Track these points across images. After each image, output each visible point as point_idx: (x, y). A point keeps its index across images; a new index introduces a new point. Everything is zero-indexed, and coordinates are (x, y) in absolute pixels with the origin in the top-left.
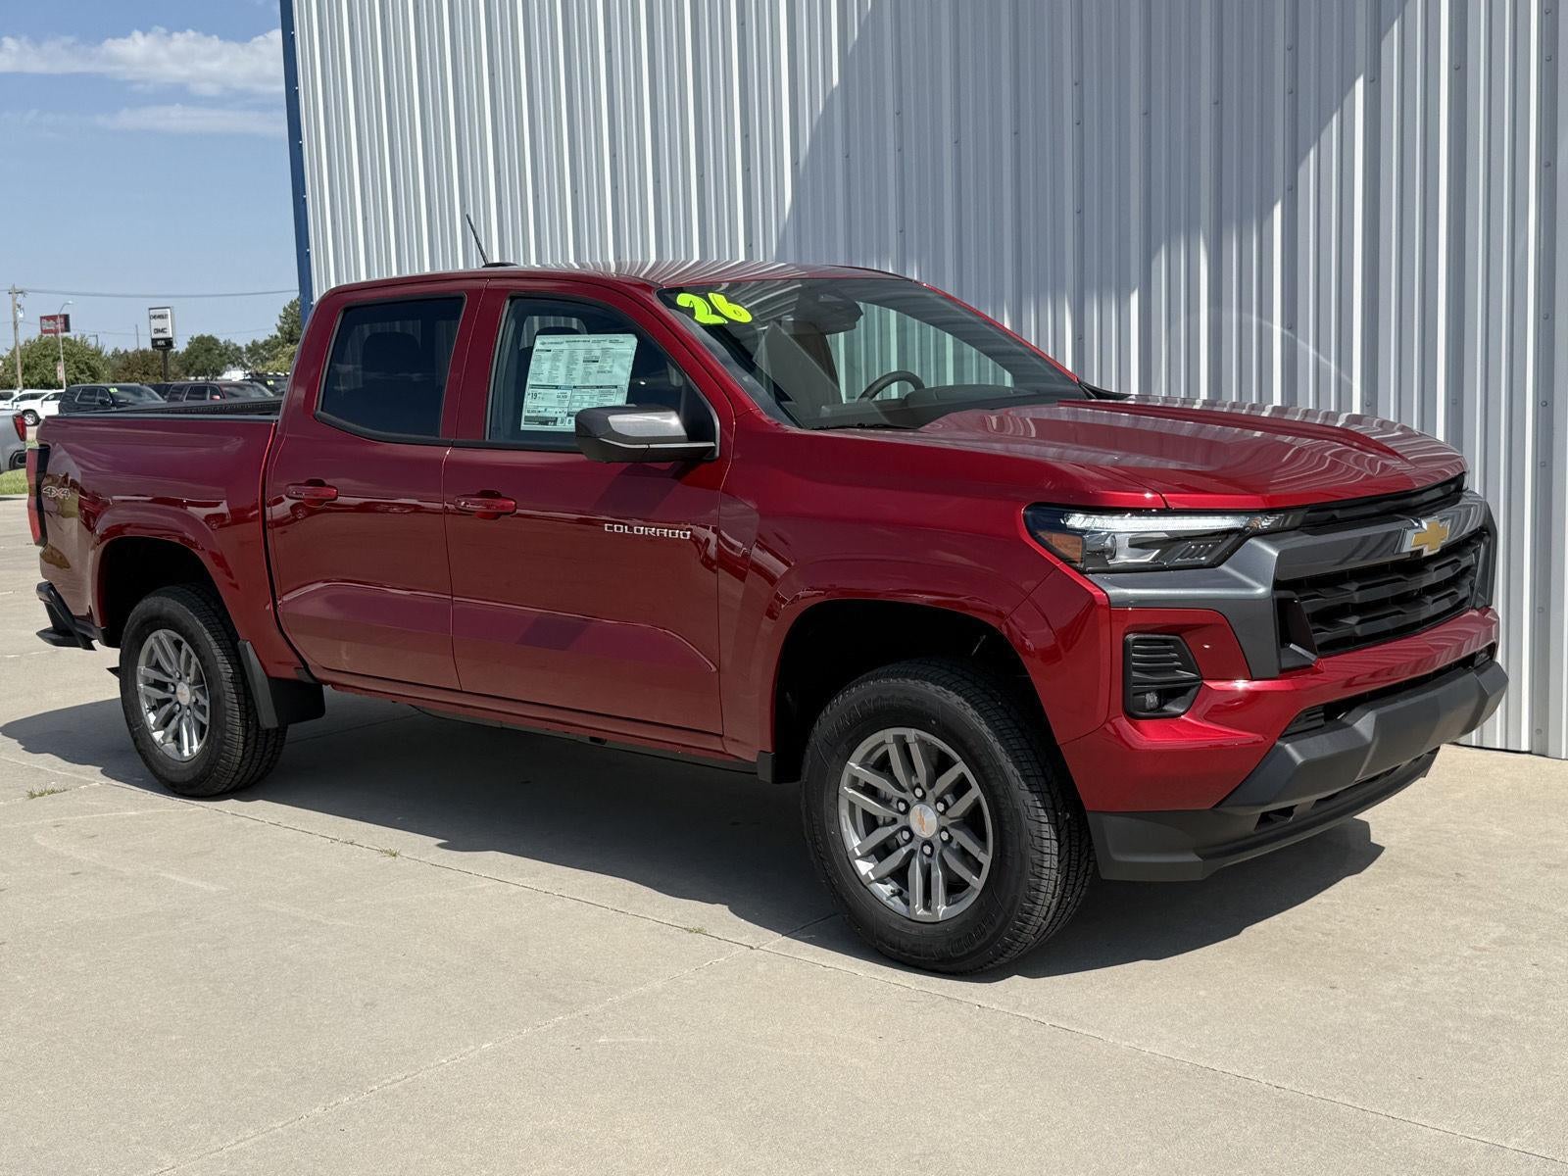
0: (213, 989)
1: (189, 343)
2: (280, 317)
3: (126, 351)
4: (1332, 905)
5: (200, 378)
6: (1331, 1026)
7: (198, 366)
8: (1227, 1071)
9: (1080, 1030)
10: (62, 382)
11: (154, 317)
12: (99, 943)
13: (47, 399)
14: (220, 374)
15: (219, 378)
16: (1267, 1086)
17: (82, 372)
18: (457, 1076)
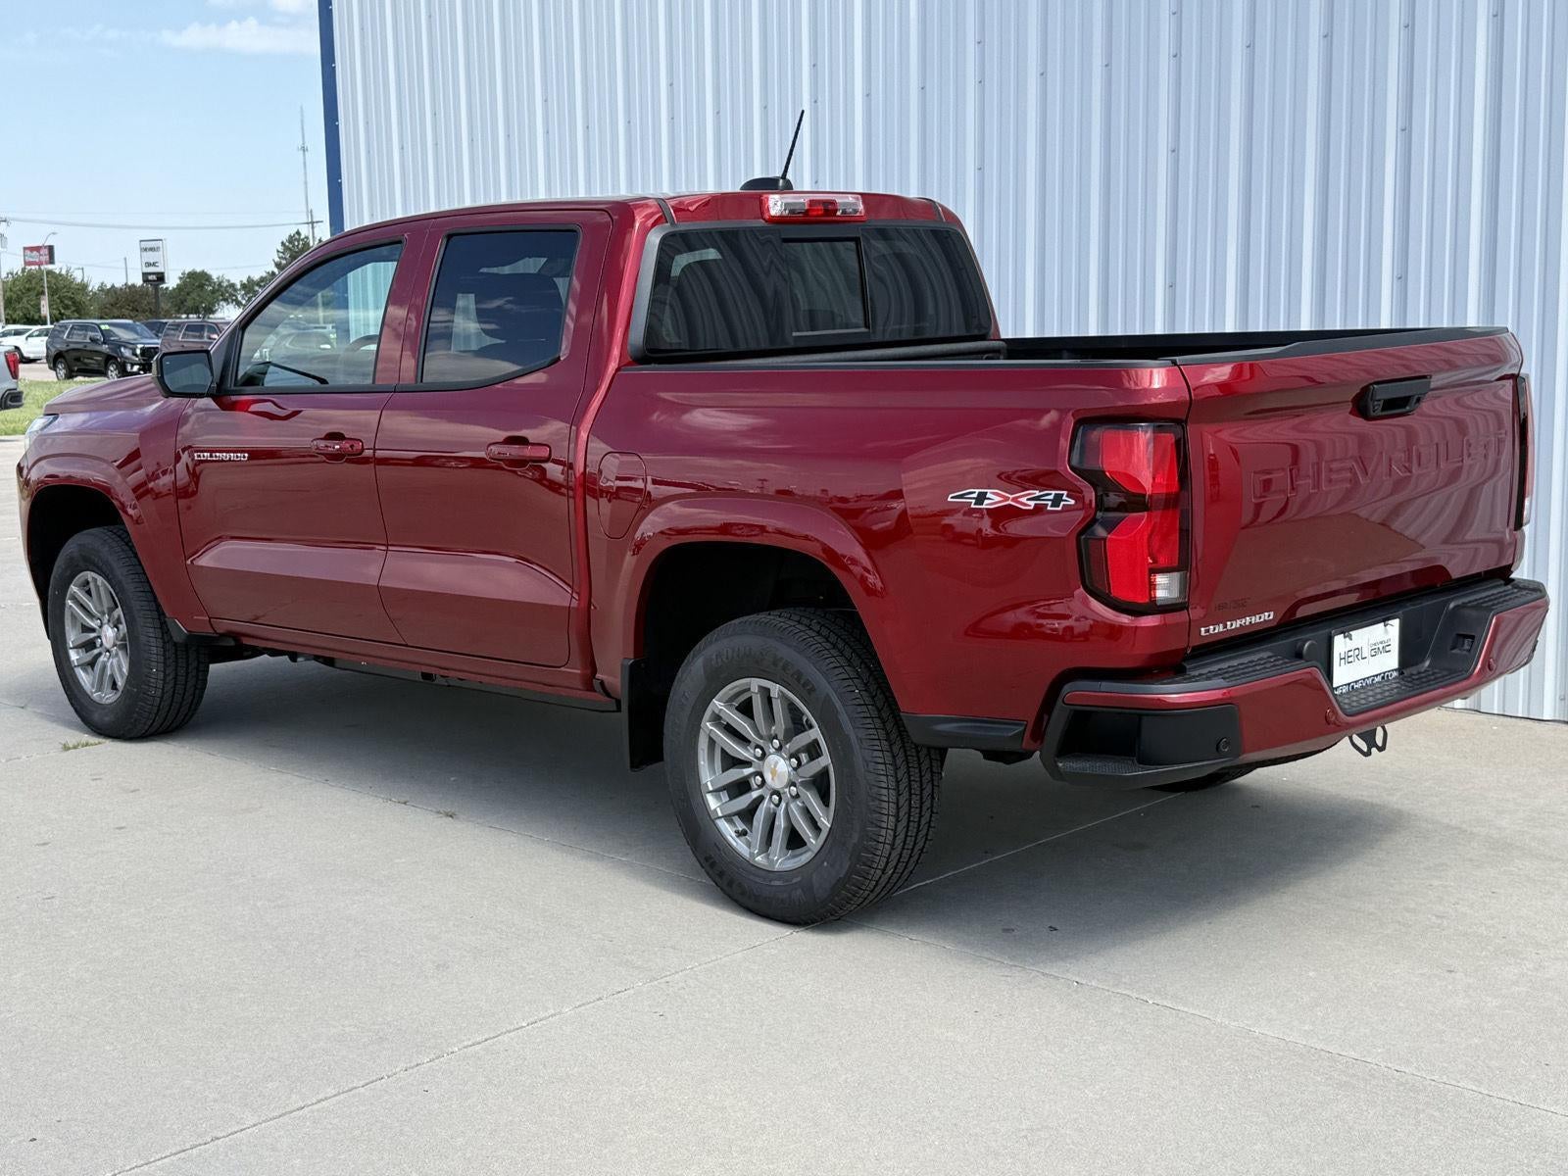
0: (277, 947)
1: (180, 278)
2: (278, 251)
3: (113, 286)
4: (1445, 887)
5: (191, 316)
6: (1450, 1011)
7: (189, 303)
8: (1343, 1053)
9: (1186, 1009)
10: (45, 317)
11: (146, 250)
12: (153, 899)
13: (30, 336)
14: (213, 312)
15: (211, 316)
16: (1386, 1069)
17: (67, 307)
18: (538, 1040)
